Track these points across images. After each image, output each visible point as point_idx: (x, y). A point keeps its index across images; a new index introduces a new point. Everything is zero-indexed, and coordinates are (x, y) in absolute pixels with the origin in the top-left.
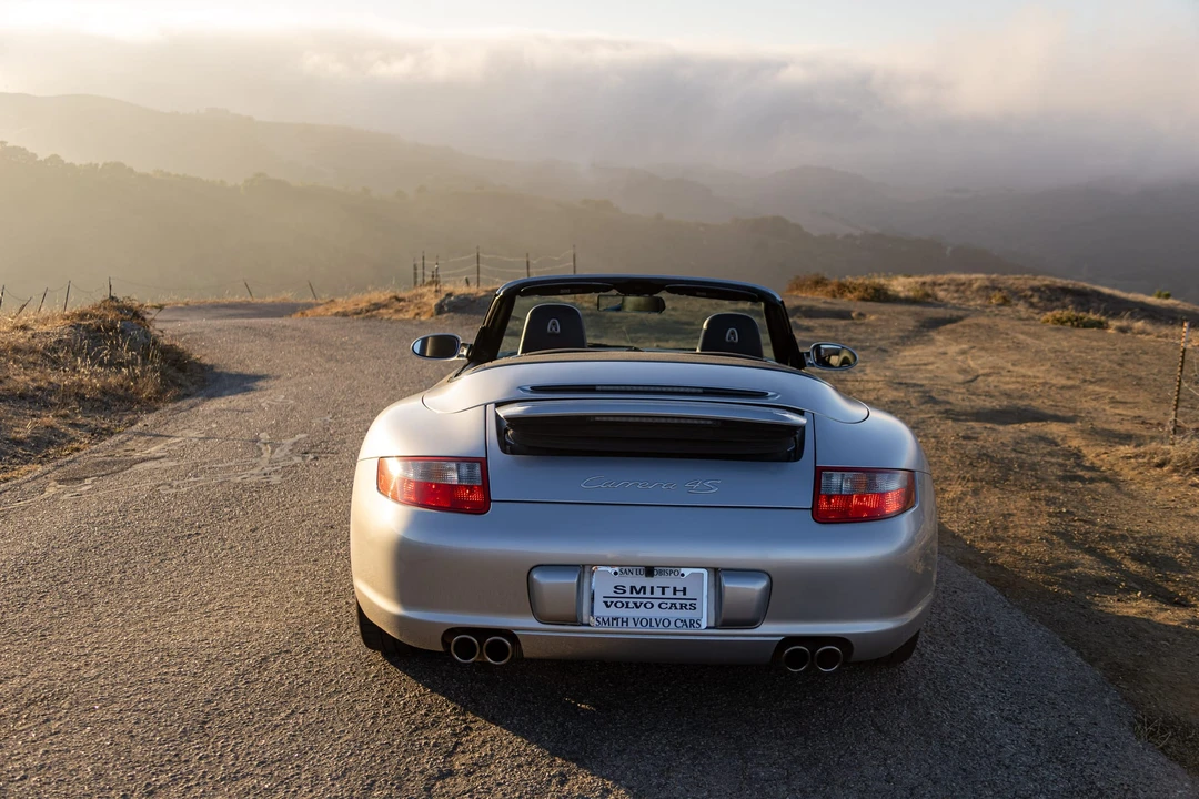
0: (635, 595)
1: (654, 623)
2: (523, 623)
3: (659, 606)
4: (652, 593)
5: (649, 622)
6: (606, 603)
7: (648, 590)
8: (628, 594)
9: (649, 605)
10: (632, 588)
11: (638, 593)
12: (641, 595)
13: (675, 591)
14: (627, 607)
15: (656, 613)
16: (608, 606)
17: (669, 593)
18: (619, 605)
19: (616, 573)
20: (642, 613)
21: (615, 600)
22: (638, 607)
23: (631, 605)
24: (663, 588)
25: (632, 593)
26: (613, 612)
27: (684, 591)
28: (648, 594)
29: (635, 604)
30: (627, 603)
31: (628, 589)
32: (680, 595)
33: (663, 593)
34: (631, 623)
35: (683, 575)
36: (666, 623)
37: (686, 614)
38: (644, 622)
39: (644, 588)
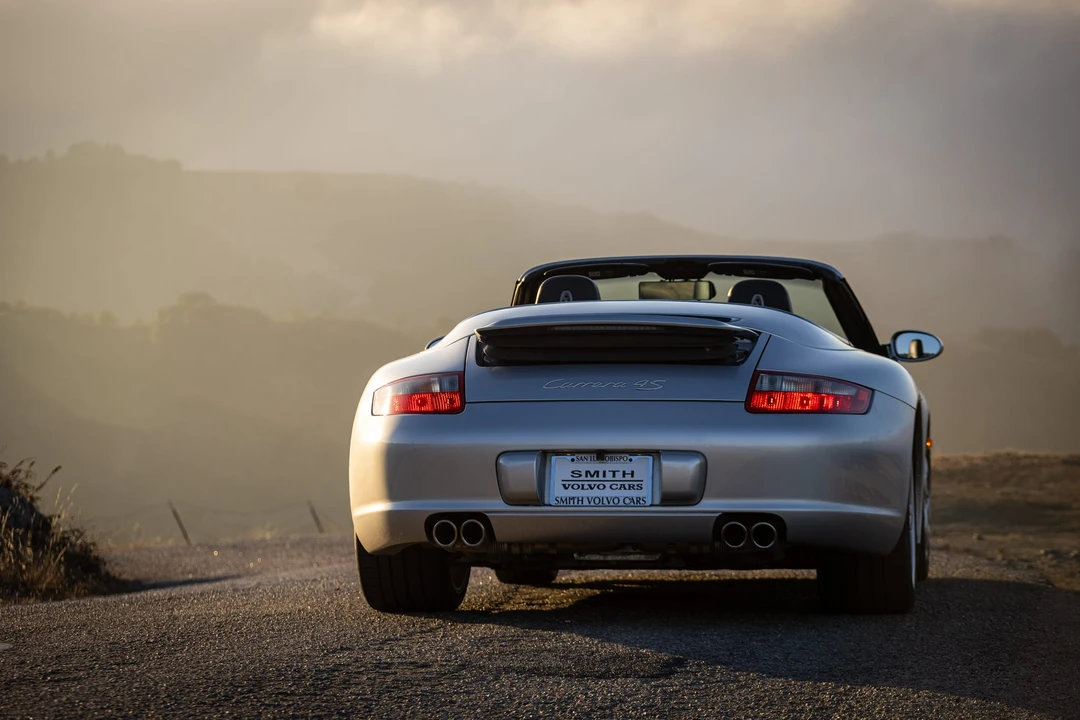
0: (589, 478)
1: (605, 501)
2: (493, 505)
3: (611, 487)
4: (604, 476)
5: (601, 500)
6: (564, 485)
7: (601, 474)
8: (583, 478)
9: (602, 487)
10: (587, 472)
11: (592, 476)
12: (595, 478)
13: (624, 474)
14: (583, 488)
15: (608, 493)
16: (566, 488)
17: (619, 476)
18: (576, 487)
19: (573, 460)
20: (595, 493)
21: (572, 483)
22: (592, 488)
23: (586, 487)
24: (614, 472)
25: (587, 476)
26: (570, 493)
27: (632, 474)
28: (601, 477)
29: (590, 486)
30: (583, 485)
31: (583, 474)
32: (628, 477)
33: (614, 476)
34: (586, 502)
35: (631, 460)
36: (616, 501)
37: (633, 493)
38: (597, 501)
39: (597, 472)
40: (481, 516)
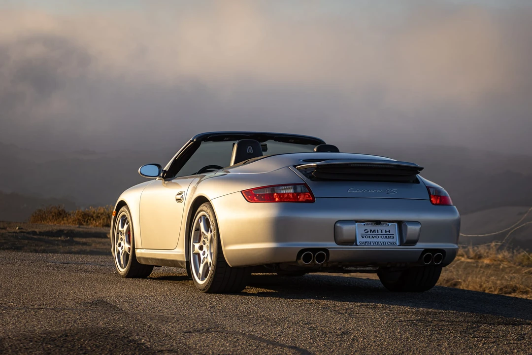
0: (372, 233)
1: (380, 244)
2: (331, 245)
3: (381, 237)
4: (378, 232)
5: (378, 243)
6: (362, 236)
7: (376, 231)
8: (369, 233)
9: (377, 237)
10: (371, 230)
12: (374, 233)
13: (386, 231)
15: (380, 240)
16: (363, 238)
17: (384, 232)
18: (367, 237)
19: (364, 225)
20: (375, 240)
21: (365, 235)
22: (373, 238)
23: (371, 237)
24: (382, 230)
26: (365, 240)
27: (389, 231)
28: (376, 233)
31: (369, 231)
32: (388, 233)
33: (382, 232)
34: (372, 244)
35: (388, 225)
36: (384, 243)
37: (391, 240)
38: (377, 243)
39: (375, 230)
40: (325, 250)
